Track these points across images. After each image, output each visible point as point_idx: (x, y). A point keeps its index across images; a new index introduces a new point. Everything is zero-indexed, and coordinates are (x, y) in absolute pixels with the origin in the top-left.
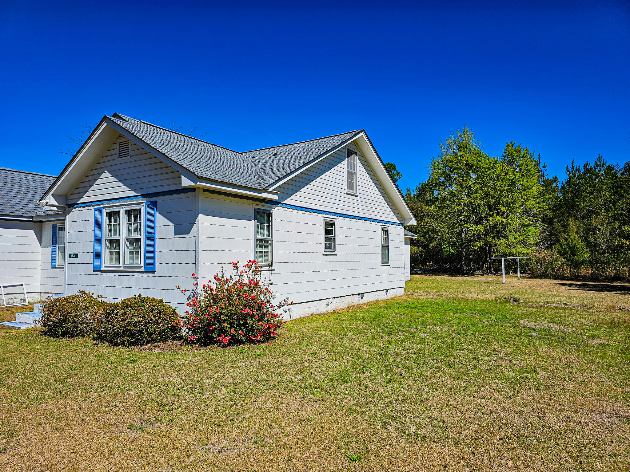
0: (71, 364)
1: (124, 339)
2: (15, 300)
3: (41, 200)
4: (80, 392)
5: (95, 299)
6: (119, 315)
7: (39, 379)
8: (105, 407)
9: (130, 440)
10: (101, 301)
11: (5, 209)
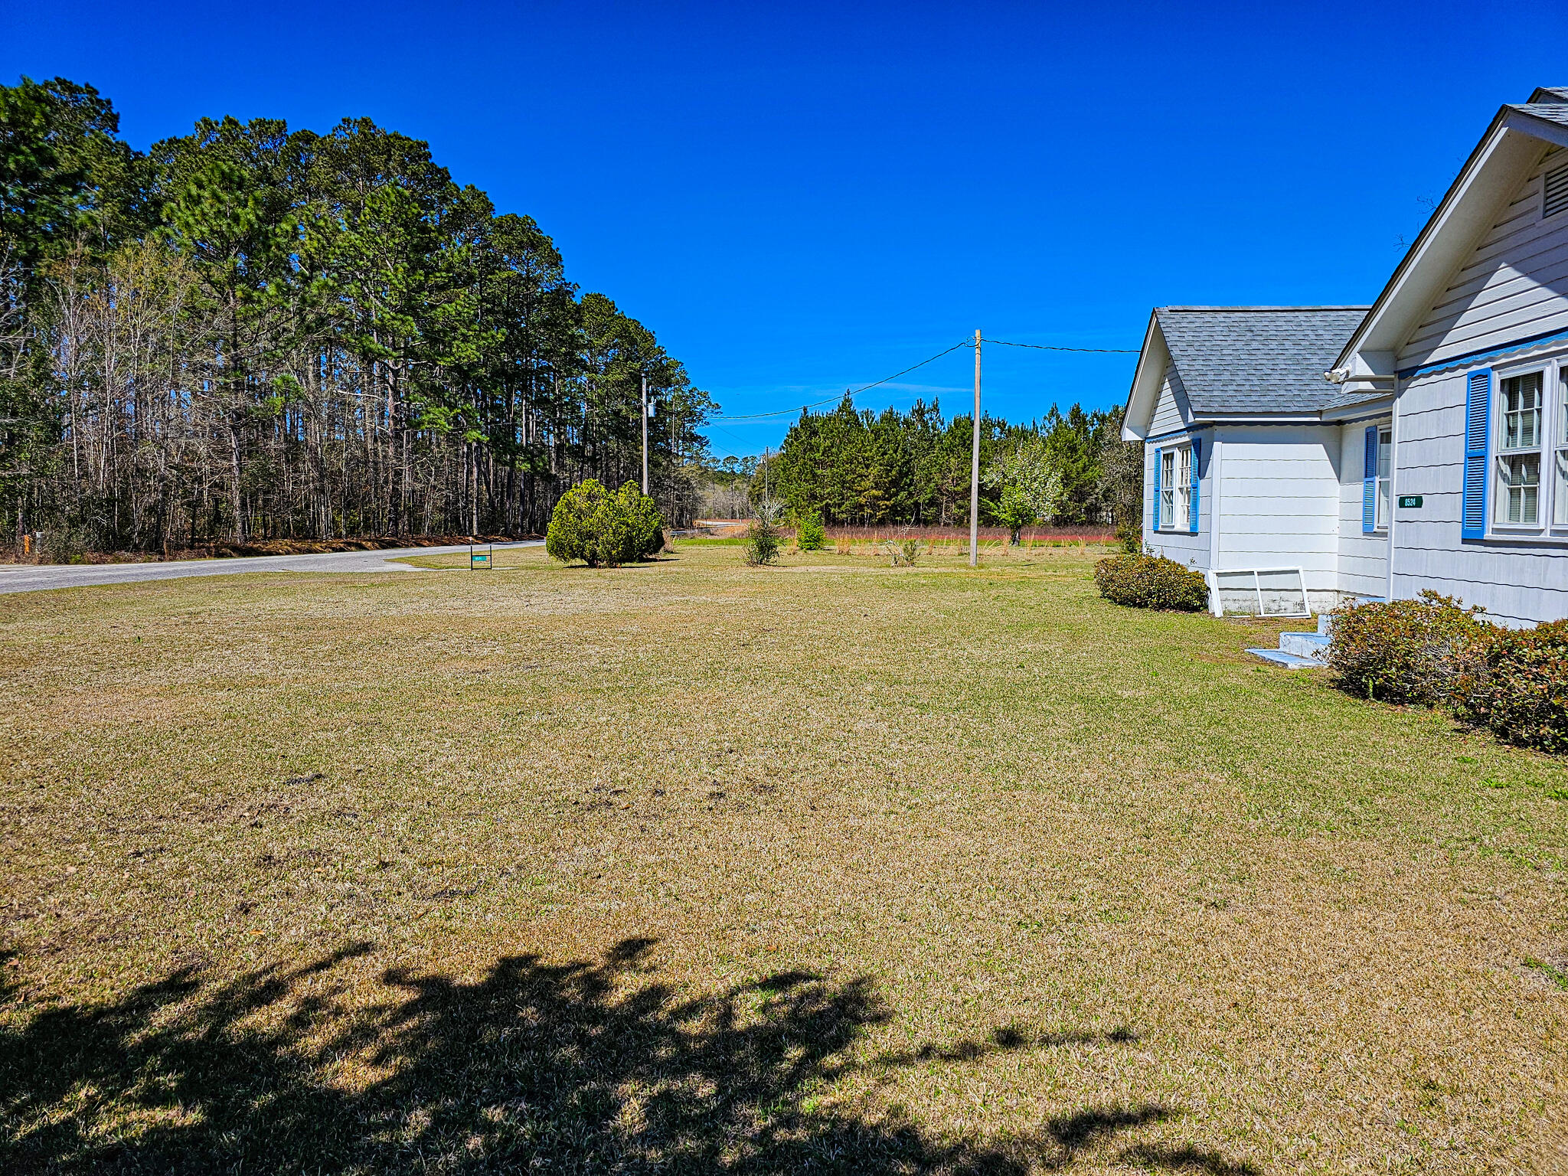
0: (1388, 766)
1: (1542, 732)
2: (1282, 603)
3: (1334, 368)
4: (1402, 834)
5: (1466, 616)
6: (1528, 663)
7: (1310, 781)
8: (1464, 890)
9: (1523, 994)
10: (1481, 624)
11: (1262, 399)
